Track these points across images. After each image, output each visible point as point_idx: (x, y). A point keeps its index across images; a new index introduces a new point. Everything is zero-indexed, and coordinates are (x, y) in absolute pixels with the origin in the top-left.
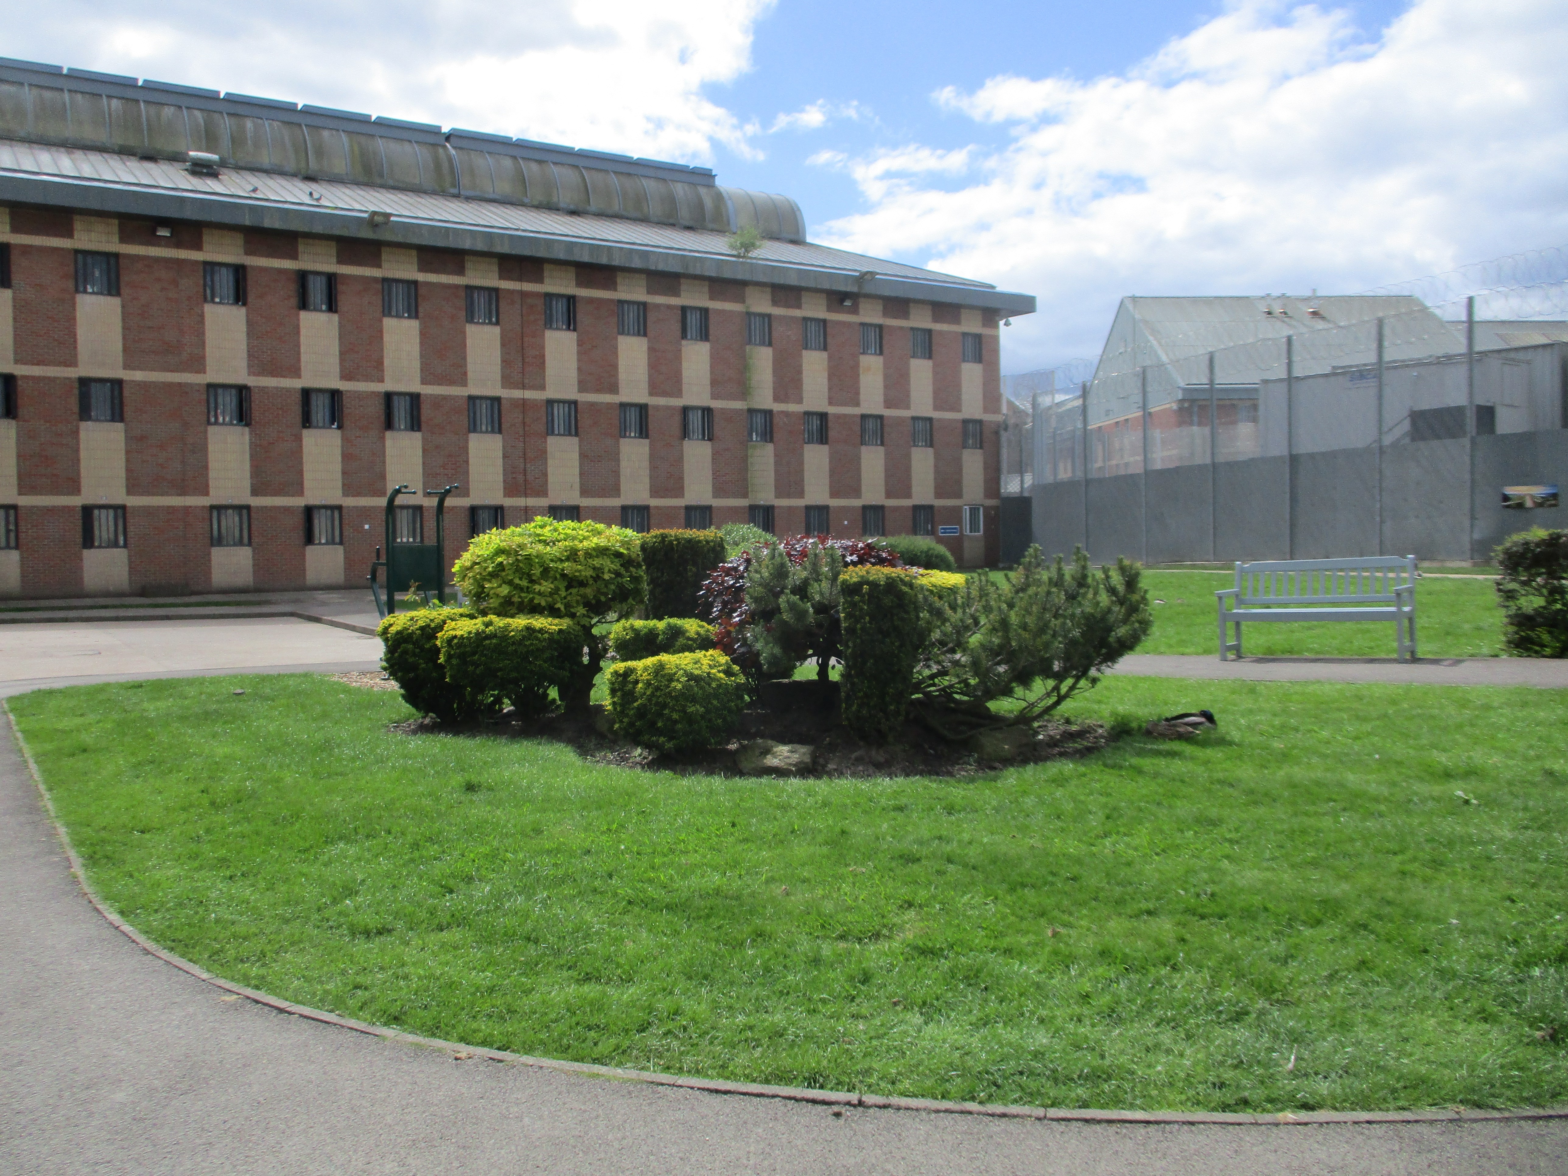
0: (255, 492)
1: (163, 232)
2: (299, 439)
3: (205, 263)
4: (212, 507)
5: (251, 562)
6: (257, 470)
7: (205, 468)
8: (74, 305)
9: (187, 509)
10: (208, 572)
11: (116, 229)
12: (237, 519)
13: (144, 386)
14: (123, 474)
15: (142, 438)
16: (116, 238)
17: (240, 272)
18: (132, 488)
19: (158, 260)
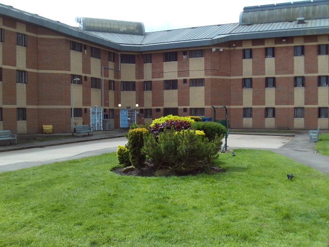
0: (305, 104)
1: (284, 40)
2: (317, 89)
3: (294, 46)
4: (295, 108)
5: (303, 122)
6: (306, 98)
7: (293, 98)
8: (265, 61)
9: (288, 108)
10: (293, 125)
11: (274, 41)
12: (301, 111)
13: (280, 78)
14: (274, 100)
15: (278, 91)
16: (274, 43)
17: (303, 47)
18: (276, 103)
19: (283, 47)
